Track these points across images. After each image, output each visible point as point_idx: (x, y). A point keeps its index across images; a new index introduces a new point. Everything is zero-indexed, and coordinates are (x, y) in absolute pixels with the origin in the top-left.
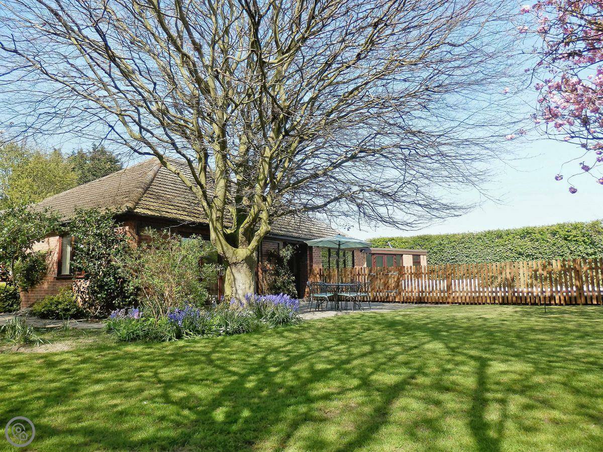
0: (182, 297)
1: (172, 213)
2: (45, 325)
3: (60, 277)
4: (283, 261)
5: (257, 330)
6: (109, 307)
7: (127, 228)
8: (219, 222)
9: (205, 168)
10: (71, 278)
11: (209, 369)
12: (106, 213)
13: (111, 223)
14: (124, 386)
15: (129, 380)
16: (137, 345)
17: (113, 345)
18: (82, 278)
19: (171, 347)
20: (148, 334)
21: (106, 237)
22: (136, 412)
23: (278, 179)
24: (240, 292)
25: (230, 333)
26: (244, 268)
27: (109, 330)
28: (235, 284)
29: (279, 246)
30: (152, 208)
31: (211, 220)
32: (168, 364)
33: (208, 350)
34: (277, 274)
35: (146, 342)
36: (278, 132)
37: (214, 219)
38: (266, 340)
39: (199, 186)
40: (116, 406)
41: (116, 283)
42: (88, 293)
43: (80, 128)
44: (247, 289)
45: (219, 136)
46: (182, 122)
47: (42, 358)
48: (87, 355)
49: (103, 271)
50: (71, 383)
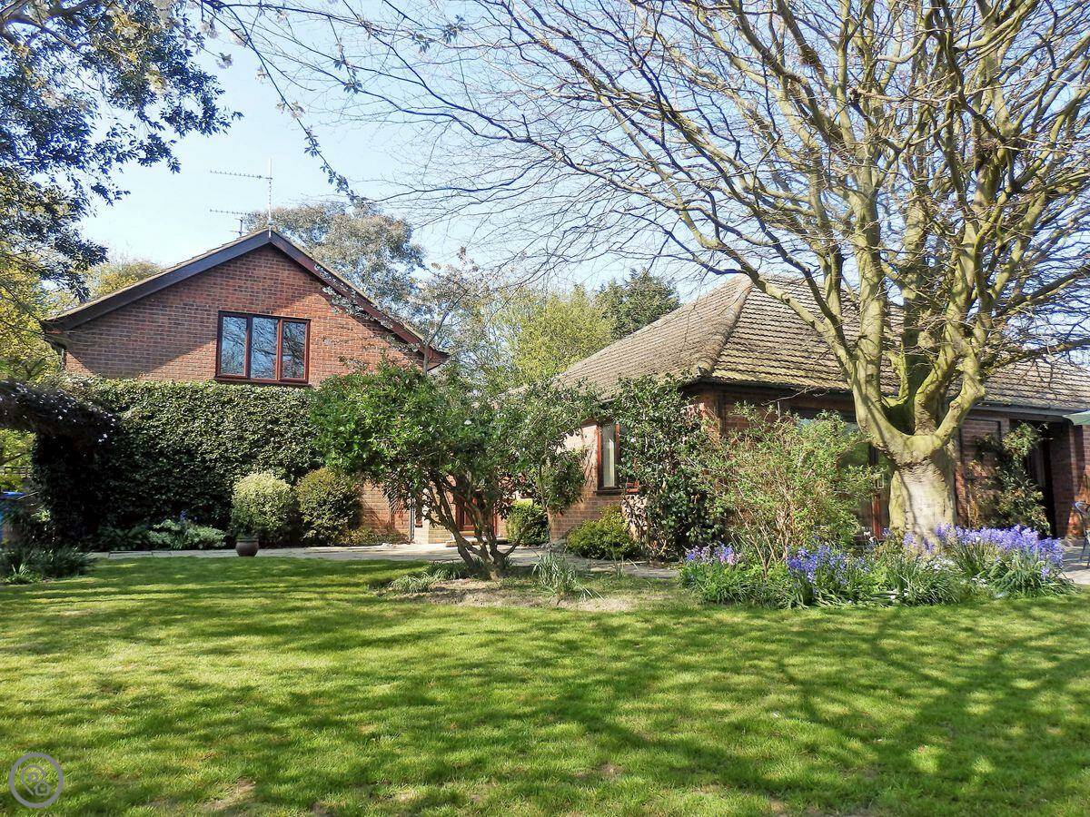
0: (811, 528)
1: (779, 375)
2: (589, 567)
3: (602, 492)
4: (1011, 459)
5: (967, 599)
6: (681, 542)
7: (702, 406)
8: (871, 385)
9: (838, 283)
10: (620, 493)
11: (880, 668)
12: (667, 382)
13: (677, 398)
14: (733, 681)
15: (737, 671)
16: (737, 610)
17: (697, 607)
18: (635, 493)
19: (797, 619)
20: (752, 592)
21: (670, 422)
22: (763, 729)
23: (997, 287)
24: (921, 521)
25: (911, 602)
26: (930, 474)
27: (687, 582)
28: (911, 505)
29: (999, 429)
30: (741, 367)
31: (857, 382)
32: (800, 648)
33: (873, 631)
34: (1000, 485)
35: (751, 607)
36: (992, 188)
37: (862, 381)
38: (995, 623)
39: (827, 321)
40: (724, 713)
41: (689, 501)
42: (646, 518)
43: (620, 245)
44: (939, 517)
45: (863, 219)
46: (789, 205)
47: (593, 619)
48: (659, 621)
49: (667, 481)
50: (646, 665)
